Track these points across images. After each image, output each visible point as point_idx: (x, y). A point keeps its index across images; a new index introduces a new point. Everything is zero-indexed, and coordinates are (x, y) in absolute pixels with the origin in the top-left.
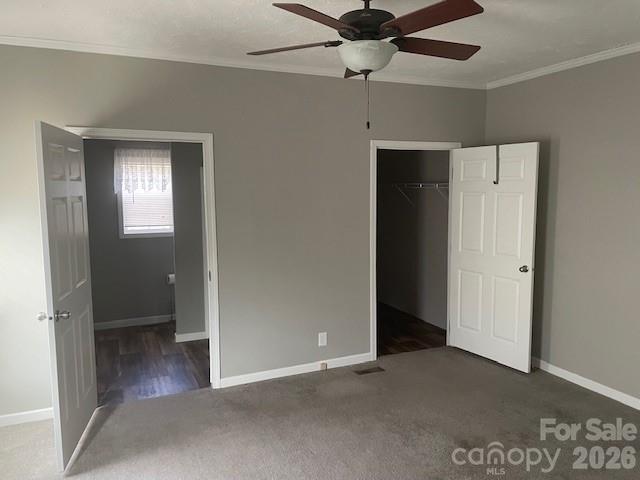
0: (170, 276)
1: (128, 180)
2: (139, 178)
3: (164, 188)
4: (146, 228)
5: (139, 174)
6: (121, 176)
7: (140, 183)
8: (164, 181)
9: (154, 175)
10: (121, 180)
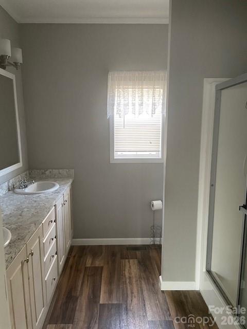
0: (155, 203)
1: (119, 104)
2: (130, 102)
3: (153, 112)
4: (135, 153)
5: (130, 98)
6: (113, 100)
7: (130, 107)
8: (154, 104)
9: (145, 99)
10: (113, 105)
